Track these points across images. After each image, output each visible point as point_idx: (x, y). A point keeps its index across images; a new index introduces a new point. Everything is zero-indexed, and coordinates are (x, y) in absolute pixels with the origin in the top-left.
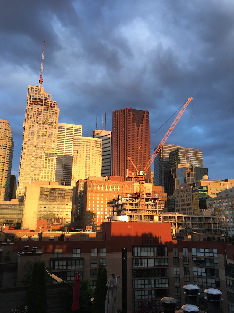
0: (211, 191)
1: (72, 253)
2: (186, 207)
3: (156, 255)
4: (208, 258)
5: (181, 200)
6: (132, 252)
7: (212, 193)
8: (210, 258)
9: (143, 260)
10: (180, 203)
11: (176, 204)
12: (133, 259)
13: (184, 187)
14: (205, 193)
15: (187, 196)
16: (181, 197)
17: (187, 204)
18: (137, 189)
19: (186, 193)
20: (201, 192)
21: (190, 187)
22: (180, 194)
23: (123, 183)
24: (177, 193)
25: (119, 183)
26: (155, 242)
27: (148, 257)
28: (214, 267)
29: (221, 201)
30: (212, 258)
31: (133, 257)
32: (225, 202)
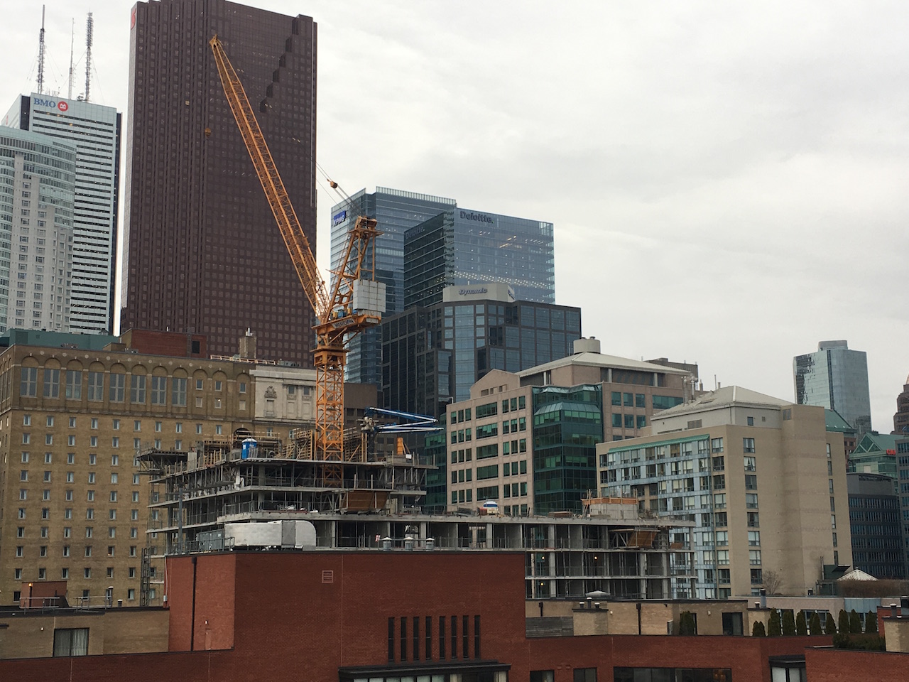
0: (617, 409)
2: (500, 482)
5: (480, 450)
7: (618, 417)
10: (475, 464)
11: (451, 468)
13: (496, 390)
14: (590, 416)
15: (506, 430)
16: (481, 434)
17: (506, 465)
18: (270, 396)
19: (506, 417)
20: (575, 415)
21: (526, 392)
22: (475, 423)
23: (201, 364)
24: (463, 416)
25: (182, 362)
26: (448, 647)
29: (666, 451)
32: (682, 458)
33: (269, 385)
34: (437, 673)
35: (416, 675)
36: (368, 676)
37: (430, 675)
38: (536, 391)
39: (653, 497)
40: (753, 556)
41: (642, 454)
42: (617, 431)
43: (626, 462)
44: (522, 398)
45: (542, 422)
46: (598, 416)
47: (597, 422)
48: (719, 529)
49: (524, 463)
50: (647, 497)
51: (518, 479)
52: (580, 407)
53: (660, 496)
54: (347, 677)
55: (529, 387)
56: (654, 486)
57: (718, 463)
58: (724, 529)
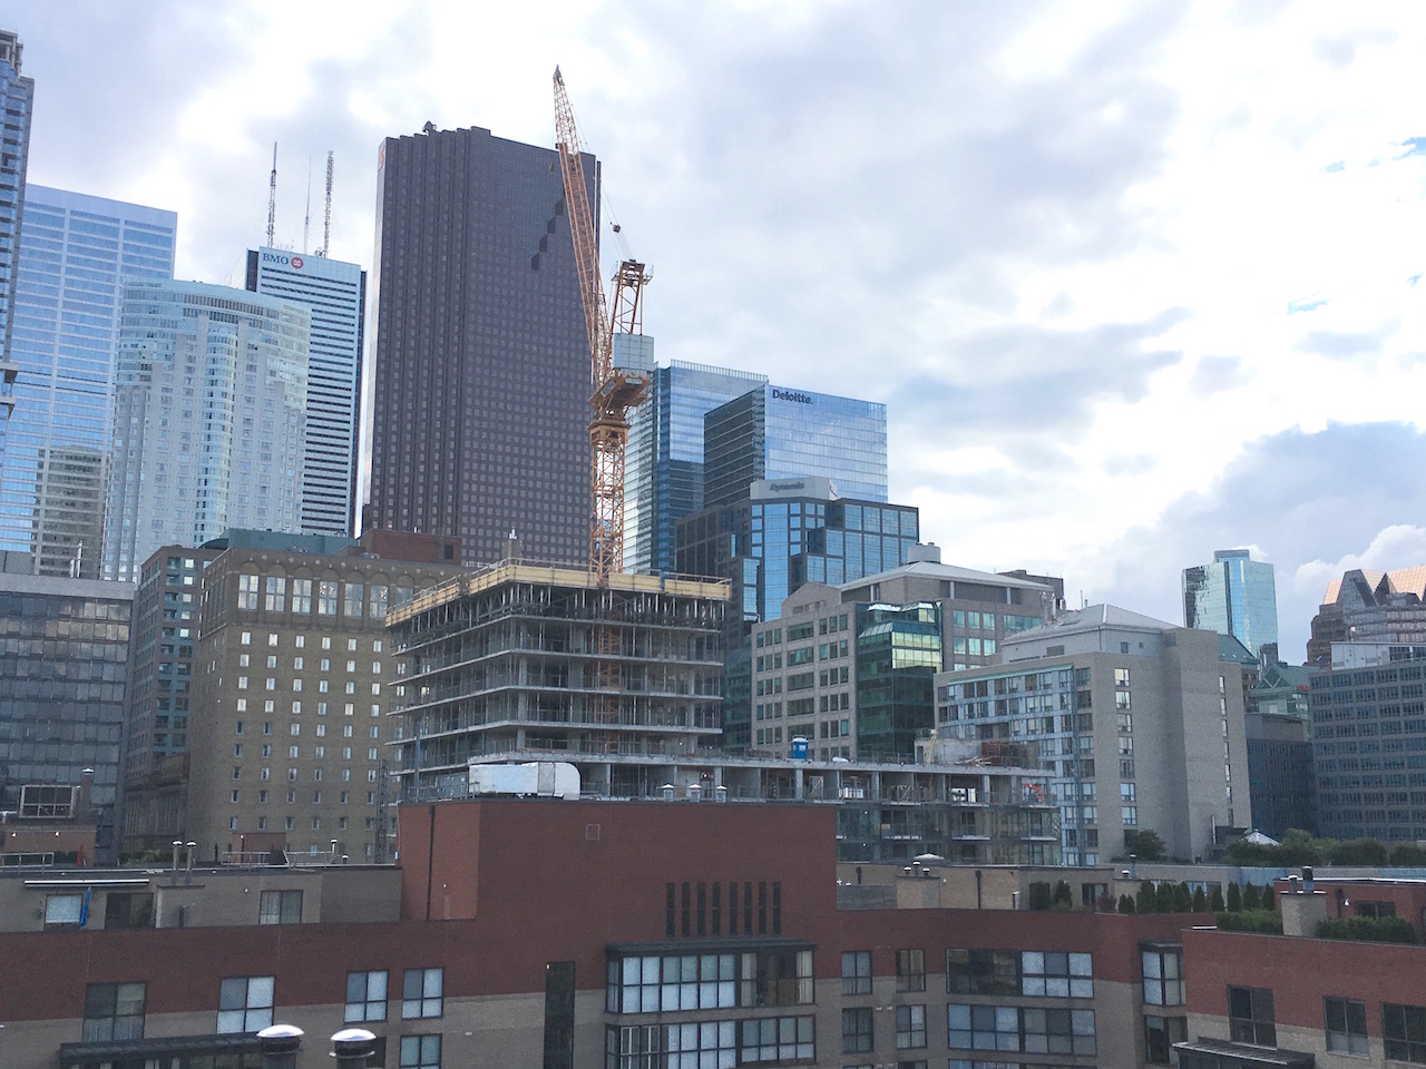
1: (215, 1005)
2: (816, 718)
3: (746, 999)
4: (1040, 1003)
5: (792, 679)
6: (606, 986)
8: (1049, 1004)
9: (672, 1033)
12: (608, 1027)
13: (811, 607)
15: (824, 656)
16: (793, 660)
17: (824, 700)
21: (849, 609)
22: (786, 647)
24: (771, 638)
25: (433, 569)
26: (741, 922)
27: (704, 1016)
28: (1071, 1054)
29: (1020, 684)
30: (1061, 1004)
31: (611, 1020)
32: (1040, 693)
34: (727, 951)
35: (698, 954)
36: (641, 955)
37: (717, 952)
38: (860, 608)
39: (1004, 740)
40: (1126, 814)
41: (991, 687)
43: (970, 695)
46: (937, 640)
48: (1084, 780)
49: (845, 696)
52: (915, 628)
54: (615, 955)
55: (852, 604)
56: (1005, 727)
57: (1083, 699)
58: (1091, 779)
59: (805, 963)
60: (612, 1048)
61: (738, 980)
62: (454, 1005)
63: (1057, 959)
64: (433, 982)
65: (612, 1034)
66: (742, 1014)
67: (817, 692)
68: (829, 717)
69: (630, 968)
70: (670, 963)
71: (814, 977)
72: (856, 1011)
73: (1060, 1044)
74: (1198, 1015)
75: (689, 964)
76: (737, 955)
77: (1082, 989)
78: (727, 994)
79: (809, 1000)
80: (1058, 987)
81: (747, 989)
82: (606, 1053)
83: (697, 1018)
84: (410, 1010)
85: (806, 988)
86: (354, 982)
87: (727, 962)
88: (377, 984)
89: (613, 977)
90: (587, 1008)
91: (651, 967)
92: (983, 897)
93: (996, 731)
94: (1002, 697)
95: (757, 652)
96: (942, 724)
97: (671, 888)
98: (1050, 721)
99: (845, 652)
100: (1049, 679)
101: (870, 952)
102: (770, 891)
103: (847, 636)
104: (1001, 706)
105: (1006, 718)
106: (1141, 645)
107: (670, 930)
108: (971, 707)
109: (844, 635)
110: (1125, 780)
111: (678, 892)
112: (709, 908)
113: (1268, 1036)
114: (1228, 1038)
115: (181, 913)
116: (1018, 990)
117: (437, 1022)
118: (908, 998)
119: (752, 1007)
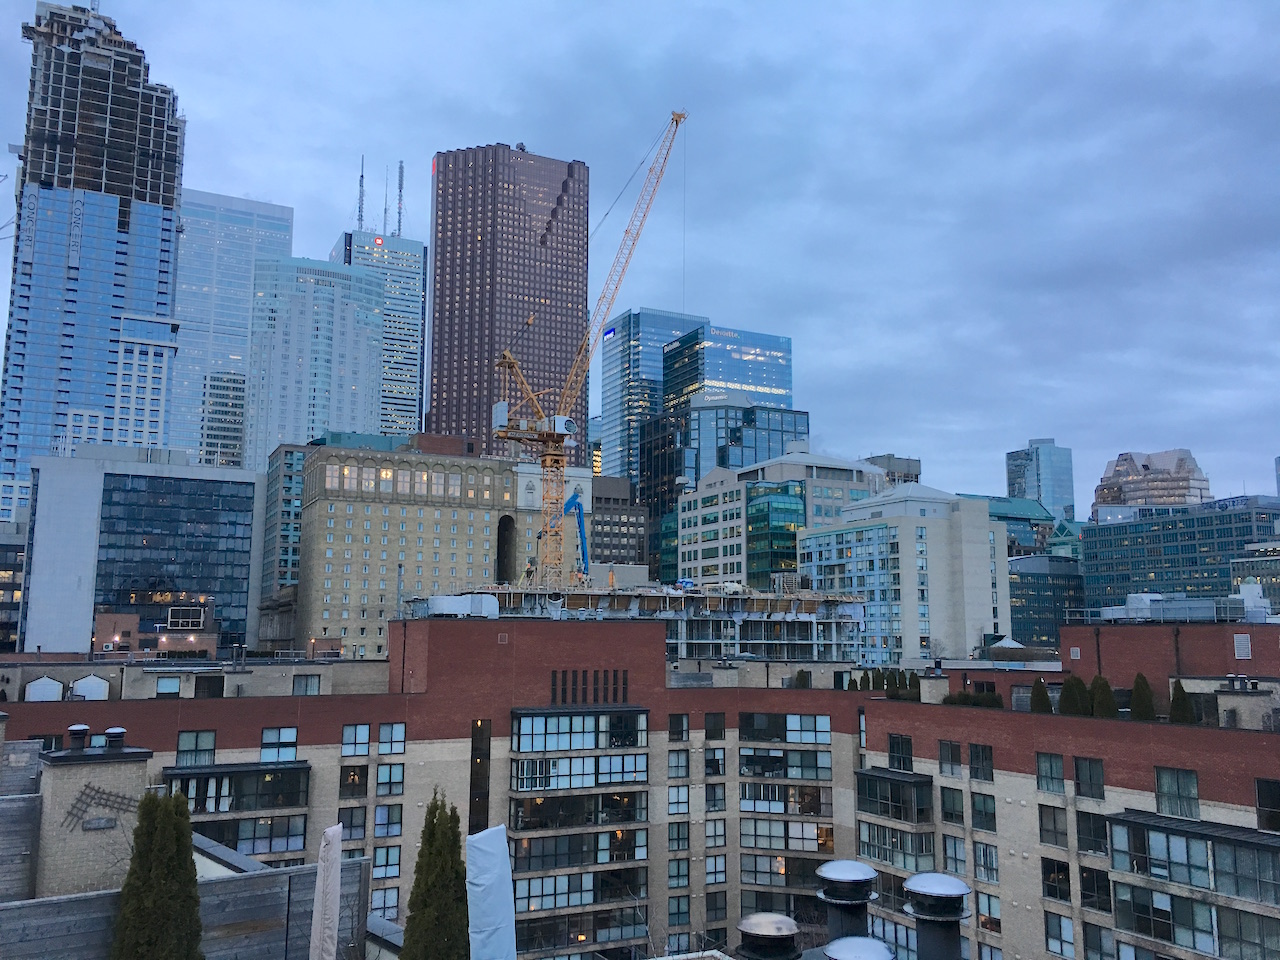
0: (818, 501)
1: (259, 744)
3: (602, 743)
4: (797, 748)
5: (704, 534)
6: (512, 734)
8: (802, 748)
9: (553, 764)
10: (700, 546)
11: (682, 549)
12: (512, 760)
13: (718, 485)
14: (794, 507)
15: (725, 518)
16: (705, 521)
17: (725, 548)
18: (530, 489)
19: (725, 507)
20: (781, 506)
21: (742, 486)
22: (701, 512)
23: (472, 462)
24: (690, 506)
25: (458, 460)
26: (601, 694)
27: (574, 754)
28: (817, 779)
29: (852, 537)
30: (810, 748)
31: (513, 756)
32: (865, 543)
33: (528, 480)
34: (589, 714)
35: (571, 715)
36: (532, 715)
37: (583, 715)
38: (749, 486)
39: (841, 576)
40: (922, 626)
41: (833, 540)
42: (819, 519)
43: (820, 545)
44: (738, 492)
45: (754, 511)
46: (801, 507)
47: (800, 512)
48: (894, 603)
49: (739, 546)
50: (837, 576)
51: (735, 559)
52: (786, 499)
53: (847, 575)
54: (516, 717)
55: (744, 482)
56: (842, 566)
57: (894, 547)
58: (898, 603)
59: (642, 721)
60: (514, 774)
61: (597, 732)
62: (410, 746)
63: (809, 721)
64: (399, 731)
65: (514, 765)
66: (598, 752)
67: (720, 544)
68: (730, 559)
69: (526, 723)
70: (552, 722)
71: (648, 731)
72: (678, 752)
73: (811, 774)
74: (872, 752)
75: (565, 721)
76: (597, 716)
77: (823, 738)
78: (589, 741)
79: (644, 744)
80: (809, 737)
81: (603, 740)
82: (511, 776)
83: (569, 755)
84: (385, 748)
85: (642, 738)
86: (348, 732)
87: (590, 722)
88: (363, 732)
89: (515, 730)
90: (499, 748)
91: (539, 722)
92: (770, 680)
93: (837, 570)
94: (840, 546)
95: (682, 516)
96: (802, 565)
97: (554, 673)
98: (872, 562)
99: (738, 516)
100: (871, 534)
101: (688, 715)
102: (620, 675)
103: (741, 504)
104: (841, 552)
105: (843, 561)
106: (935, 511)
107: (554, 699)
108: (821, 553)
109: (738, 504)
110: (921, 603)
111: (559, 676)
112: (580, 686)
113: (908, 765)
114: (887, 766)
115: (239, 687)
116: (784, 739)
117: (401, 757)
118: (714, 744)
119: (605, 749)
